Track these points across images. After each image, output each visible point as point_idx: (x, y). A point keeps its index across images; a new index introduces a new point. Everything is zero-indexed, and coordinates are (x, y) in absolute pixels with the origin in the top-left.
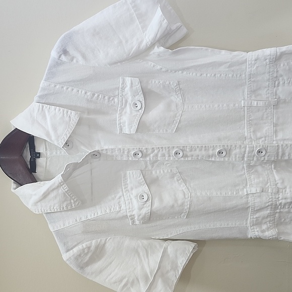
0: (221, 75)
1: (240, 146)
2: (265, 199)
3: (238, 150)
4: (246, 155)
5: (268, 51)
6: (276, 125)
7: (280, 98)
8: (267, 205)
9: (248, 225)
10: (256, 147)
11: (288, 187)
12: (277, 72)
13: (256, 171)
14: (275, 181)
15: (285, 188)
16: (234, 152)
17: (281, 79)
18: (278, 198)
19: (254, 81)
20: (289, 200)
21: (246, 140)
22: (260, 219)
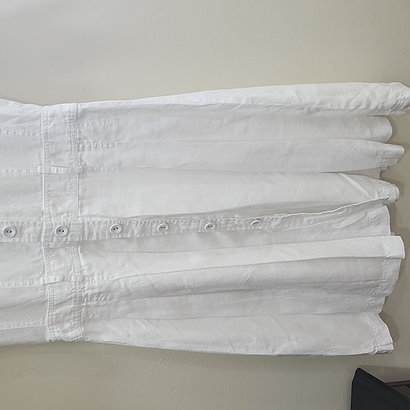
0: (8, 132)
1: (35, 223)
2: (67, 289)
3: (31, 229)
4: (42, 235)
5: (68, 107)
6: (81, 198)
7: (86, 165)
8: (70, 296)
9: (46, 324)
10: (56, 224)
11: (96, 274)
12: (80, 132)
13: (58, 255)
14: (81, 267)
15: (92, 275)
16: (26, 231)
17: (85, 141)
18: (84, 288)
19: (52, 142)
20: (96, 291)
21: (43, 215)
22: (61, 315)
